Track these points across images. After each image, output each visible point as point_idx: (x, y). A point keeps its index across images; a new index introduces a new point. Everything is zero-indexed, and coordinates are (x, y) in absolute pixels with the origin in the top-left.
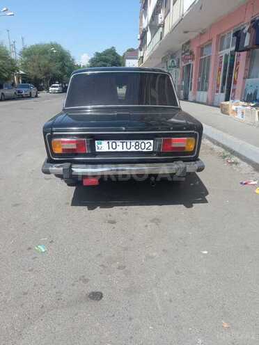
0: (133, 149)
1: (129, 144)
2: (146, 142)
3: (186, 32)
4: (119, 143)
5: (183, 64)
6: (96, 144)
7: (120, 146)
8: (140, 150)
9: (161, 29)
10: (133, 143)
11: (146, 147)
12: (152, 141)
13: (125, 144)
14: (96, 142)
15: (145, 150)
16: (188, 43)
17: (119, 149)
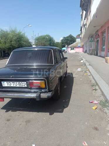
0: (18, 86)
1: (16, 83)
2: (23, 82)
3: (95, 27)
4: (11, 83)
5: (96, 40)
6: (2, 83)
7: (12, 84)
8: (21, 86)
9: (86, 26)
10: (18, 83)
11: (24, 85)
12: (25, 82)
13: (14, 83)
14: (2, 82)
15: (23, 86)
16: (97, 31)
17: (12, 85)
